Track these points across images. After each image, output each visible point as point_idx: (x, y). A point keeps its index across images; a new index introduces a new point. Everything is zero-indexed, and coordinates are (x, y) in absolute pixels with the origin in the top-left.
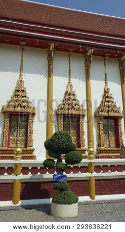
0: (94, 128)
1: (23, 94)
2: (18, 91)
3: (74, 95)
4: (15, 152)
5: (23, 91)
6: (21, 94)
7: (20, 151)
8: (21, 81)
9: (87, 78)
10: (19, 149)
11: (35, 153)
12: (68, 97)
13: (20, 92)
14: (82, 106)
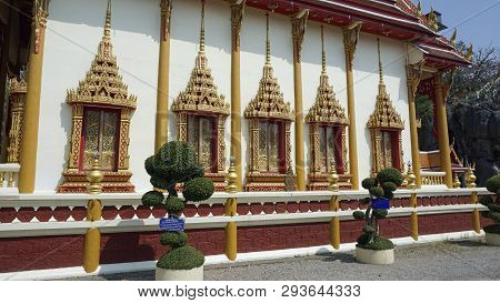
0: (243, 138)
1: (110, 69)
2: (100, 63)
3: (208, 76)
4: (89, 179)
5: (110, 64)
6: (106, 68)
7: (98, 177)
8: (107, 45)
10: (96, 174)
11: (132, 181)
12: (198, 79)
13: (104, 65)
14: (222, 97)
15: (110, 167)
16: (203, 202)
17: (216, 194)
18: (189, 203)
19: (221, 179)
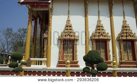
1: (70, 28)
2: (67, 26)
3: (102, 27)
4: (66, 63)
5: (70, 26)
6: (69, 28)
7: (69, 62)
8: (69, 21)
9: (111, 15)
10: (68, 61)
11: (79, 64)
12: (98, 28)
13: (68, 27)
14: (108, 33)
15: (71, 59)
16: (104, 71)
17: (109, 69)
18: (99, 71)
19: (110, 63)
